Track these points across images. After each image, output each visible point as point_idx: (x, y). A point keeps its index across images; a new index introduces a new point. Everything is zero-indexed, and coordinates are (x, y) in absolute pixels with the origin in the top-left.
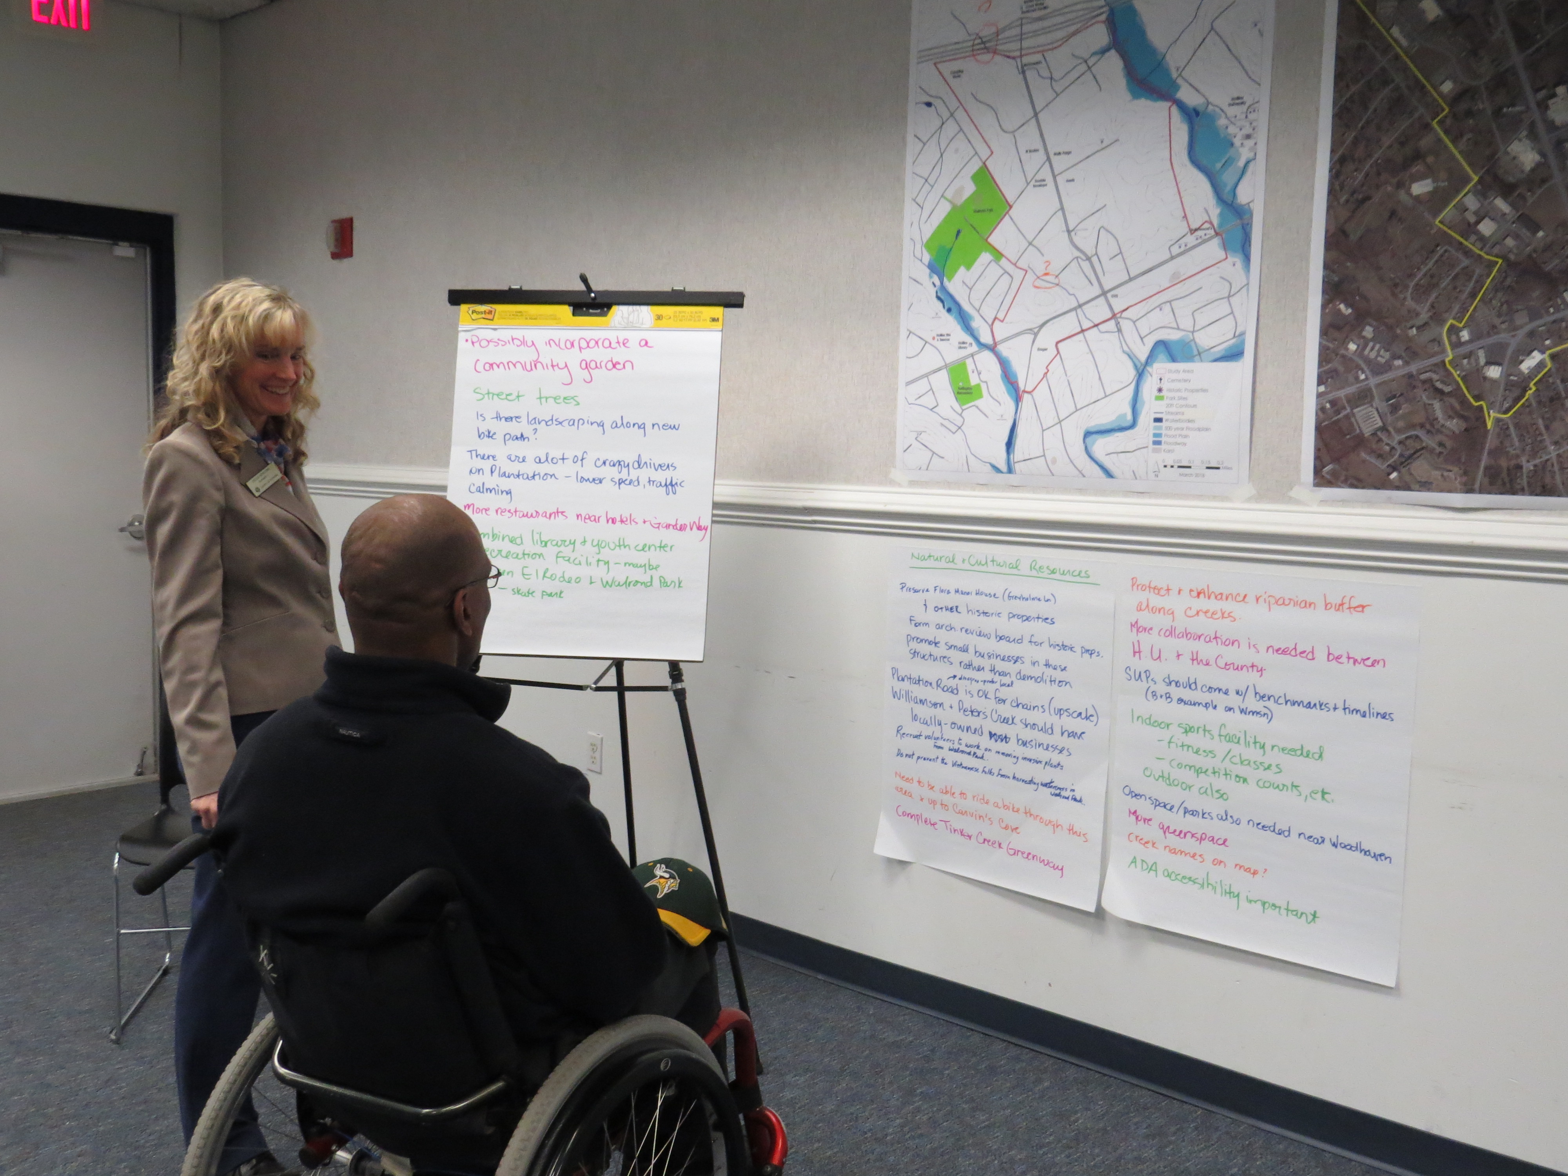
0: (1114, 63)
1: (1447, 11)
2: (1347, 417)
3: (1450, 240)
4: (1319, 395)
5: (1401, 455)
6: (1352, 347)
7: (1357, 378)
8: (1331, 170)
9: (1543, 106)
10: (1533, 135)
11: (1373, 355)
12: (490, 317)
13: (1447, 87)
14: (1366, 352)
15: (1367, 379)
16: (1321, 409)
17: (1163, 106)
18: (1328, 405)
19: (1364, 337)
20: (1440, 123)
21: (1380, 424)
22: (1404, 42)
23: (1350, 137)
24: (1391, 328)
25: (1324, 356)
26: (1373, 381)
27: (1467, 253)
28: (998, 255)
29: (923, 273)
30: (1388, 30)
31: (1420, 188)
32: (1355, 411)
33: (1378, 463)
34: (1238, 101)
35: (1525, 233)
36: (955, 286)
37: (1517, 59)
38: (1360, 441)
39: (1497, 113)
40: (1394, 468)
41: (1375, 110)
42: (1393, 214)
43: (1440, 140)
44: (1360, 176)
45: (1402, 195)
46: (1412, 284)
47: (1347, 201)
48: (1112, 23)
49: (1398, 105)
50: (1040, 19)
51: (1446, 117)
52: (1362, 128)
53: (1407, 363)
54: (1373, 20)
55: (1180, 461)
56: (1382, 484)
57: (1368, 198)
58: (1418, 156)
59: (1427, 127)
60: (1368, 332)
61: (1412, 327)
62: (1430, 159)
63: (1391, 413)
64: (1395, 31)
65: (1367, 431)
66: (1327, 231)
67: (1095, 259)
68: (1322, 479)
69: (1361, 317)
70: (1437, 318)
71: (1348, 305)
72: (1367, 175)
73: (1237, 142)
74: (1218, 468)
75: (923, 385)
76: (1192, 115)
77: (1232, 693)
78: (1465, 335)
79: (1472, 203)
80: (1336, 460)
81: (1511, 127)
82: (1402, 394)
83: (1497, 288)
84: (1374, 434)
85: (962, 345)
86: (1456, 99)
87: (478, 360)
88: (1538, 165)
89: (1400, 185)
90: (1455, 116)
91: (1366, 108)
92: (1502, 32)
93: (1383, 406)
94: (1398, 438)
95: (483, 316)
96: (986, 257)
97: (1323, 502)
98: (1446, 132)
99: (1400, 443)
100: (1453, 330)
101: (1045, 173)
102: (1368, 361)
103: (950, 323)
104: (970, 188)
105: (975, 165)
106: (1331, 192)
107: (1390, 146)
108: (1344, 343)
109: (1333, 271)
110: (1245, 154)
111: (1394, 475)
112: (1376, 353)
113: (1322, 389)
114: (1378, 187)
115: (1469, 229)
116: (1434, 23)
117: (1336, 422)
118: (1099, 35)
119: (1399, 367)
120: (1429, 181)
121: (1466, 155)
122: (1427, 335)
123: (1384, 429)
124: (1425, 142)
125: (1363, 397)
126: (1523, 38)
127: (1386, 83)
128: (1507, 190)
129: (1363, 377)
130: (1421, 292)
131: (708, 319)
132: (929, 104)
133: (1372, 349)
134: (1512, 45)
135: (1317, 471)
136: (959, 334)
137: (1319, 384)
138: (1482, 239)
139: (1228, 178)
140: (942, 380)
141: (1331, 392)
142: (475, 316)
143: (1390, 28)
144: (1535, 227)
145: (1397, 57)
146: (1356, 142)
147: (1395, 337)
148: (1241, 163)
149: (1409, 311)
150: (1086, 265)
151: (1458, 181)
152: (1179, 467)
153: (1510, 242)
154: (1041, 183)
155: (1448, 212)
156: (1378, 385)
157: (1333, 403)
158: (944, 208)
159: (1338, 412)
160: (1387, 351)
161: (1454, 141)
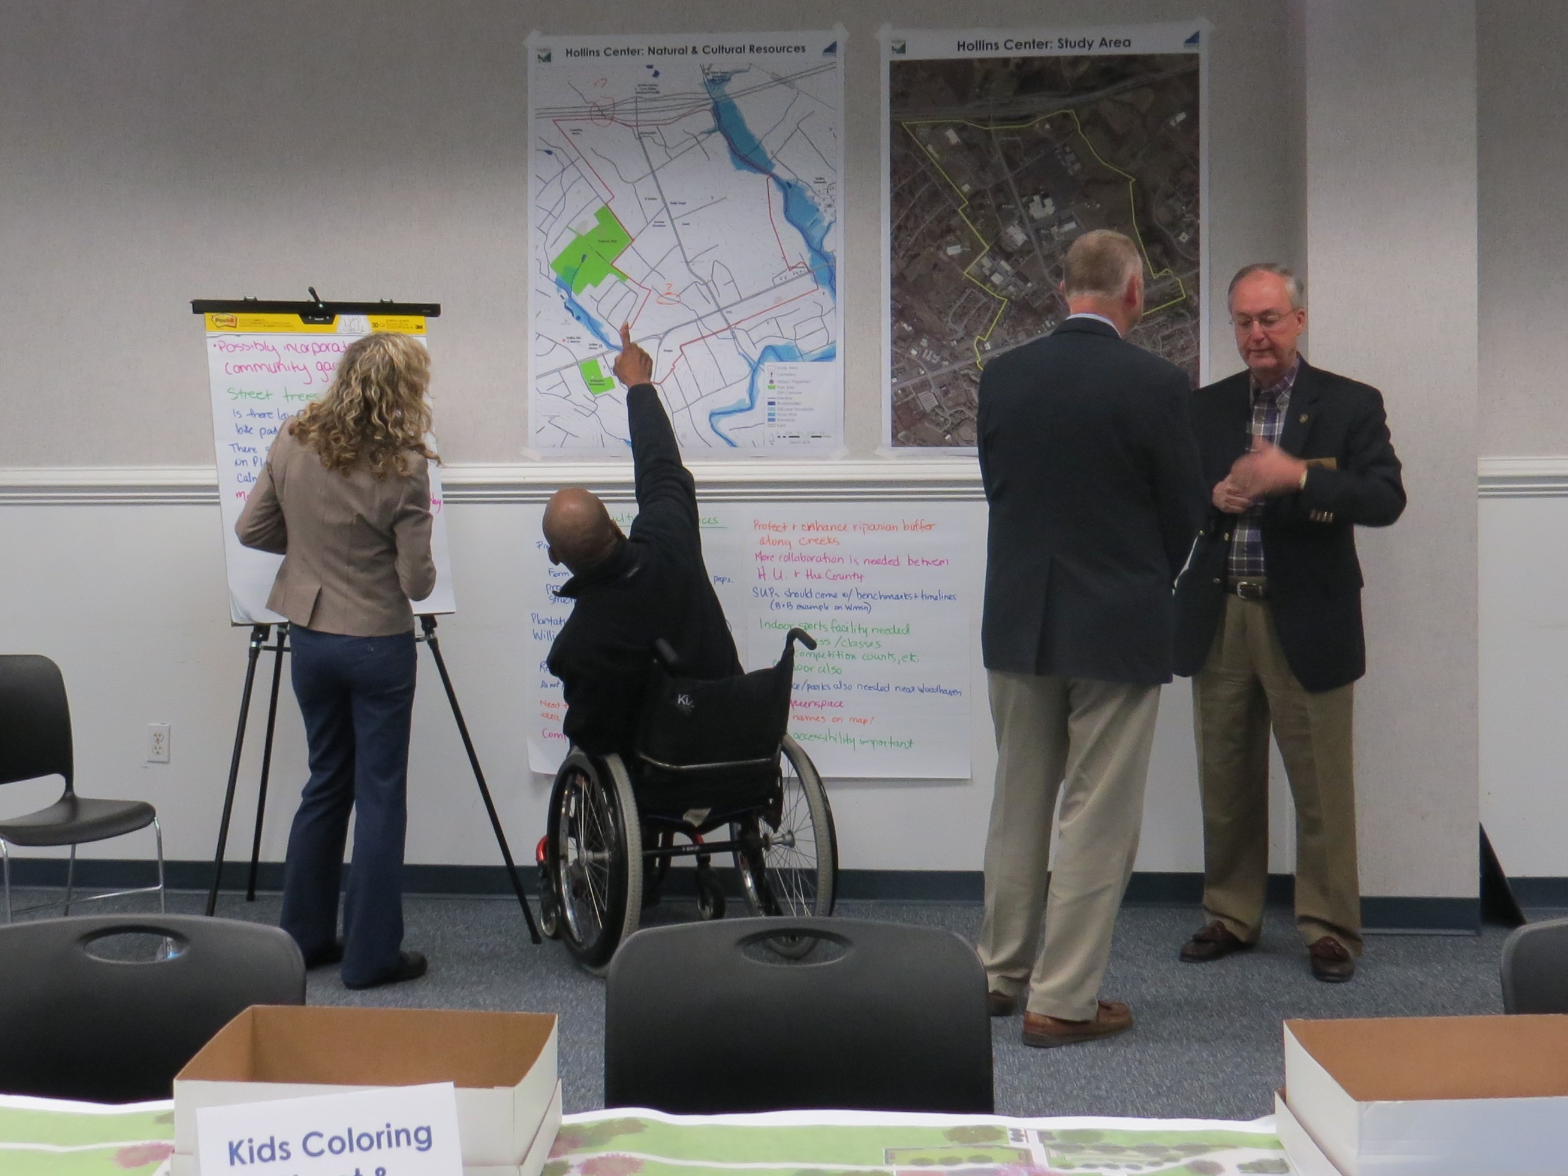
0: (719, 141)
1: (963, 140)
2: (913, 399)
3: (974, 286)
4: (893, 385)
5: (952, 424)
6: (914, 352)
7: (919, 373)
8: (891, 234)
9: (1026, 206)
10: (1021, 223)
11: (928, 358)
12: (233, 324)
13: (966, 188)
14: (924, 356)
15: (925, 373)
16: (895, 394)
17: (762, 178)
18: (900, 391)
19: (921, 346)
20: (964, 210)
21: (937, 403)
22: (937, 156)
23: (903, 213)
24: (938, 340)
25: (895, 359)
26: (930, 375)
27: (985, 293)
28: (623, 277)
29: (552, 288)
30: (925, 146)
31: (953, 251)
32: (919, 395)
33: (937, 429)
34: (820, 180)
35: (1020, 283)
36: (584, 298)
37: (1008, 176)
38: (924, 415)
39: (999, 207)
40: (948, 432)
41: (920, 197)
42: (935, 266)
43: (964, 221)
44: (912, 240)
45: (941, 254)
46: (951, 314)
47: (904, 255)
48: (716, 112)
49: (934, 195)
50: (655, 100)
51: (966, 207)
52: (912, 208)
53: (951, 363)
54: (914, 138)
55: (791, 433)
56: (940, 443)
57: (917, 255)
58: (949, 230)
59: (955, 212)
60: (924, 342)
61: (953, 341)
62: (958, 233)
63: (944, 396)
64: (930, 148)
65: (928, 409)
66: (892, 275)
67: (711, 285)
68: (897, 441)
69: (918, 333)
70: (969, 335)
71: (909, 325)
72: (917, 239)
73: (822, 208)
74: (821, 437)
75: (555, 378)
76: (786, 187)
77: (840, 596)
78: (988, 346)
79: (987, 263)
80: (906, 428)
81: (1008, 218)
82: (950, 384)
83: (1006, 316)
84: (933, 410)
85: (592, 346)
86: (972, 197)
87: (227, 364)
88: (1025, 242)
89: (939, 248)
90: (972, 207)
91: (913, 195)
92: (998, 157)
93: (938, 392)
94: (949, 412)
95: (226, 323)
96: (611, 278)
97: (899, 457)
98: (967, 216)
99: (951, 415)
100: (980, 342)
101: (664, 217)
102: (926, 362)
103: (580, 329)
104: (594, 223)
105: (598, 205)
106: (893, 249)
107: (931, 222)
108: (908, 349)
109: (898, 302)
110: (828, 218)
111: (948, 437)
112: (929, 356)
113: (895, 380)
114: (924, 248)
115: (986, 279)
116: (955, 148)
117: (907, 403)
118: (707, 120)
119: (947, 366)
120: (958, 247)
121: (981, 232)
122: (964, 346)
123: (939, 406)
124: (954, 222)
125: (924, 385)
126: (1012, 164)
127: (926, 179)
128: (1008, 256)
129: (923, 372)
130: (958, 317)
131: (414, 327)
132: (549, 152)
133: (928, 353)
134: (1005, 166)
135: (894, 436)
136: (588, 337)
137: (892, 378)
138: (994, 285)
139: (816, 233)
140: (573, 375)
141: (901, 383)
142: (219, 324)
143: (927, 145)
144: (1026, 280)
145: (932, 165)
146: (907, 218)
147: (943, 346)
148: (826, 224)
149: (951, 330)
150: (704, 289)
151: (976, 249)
152: (790, 437)
153: (1011, 288)
154: (661, 224)
155: (972, 267)
156: (934, 378)
157: (903, 390)
158: (569, 238)
159: (907, 396)
160: (937, 355)
161: (973, 223)
